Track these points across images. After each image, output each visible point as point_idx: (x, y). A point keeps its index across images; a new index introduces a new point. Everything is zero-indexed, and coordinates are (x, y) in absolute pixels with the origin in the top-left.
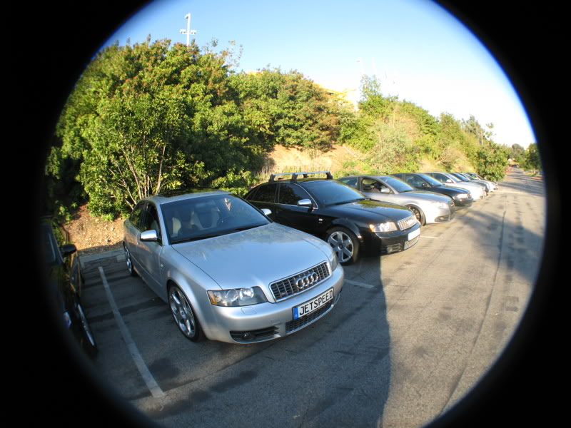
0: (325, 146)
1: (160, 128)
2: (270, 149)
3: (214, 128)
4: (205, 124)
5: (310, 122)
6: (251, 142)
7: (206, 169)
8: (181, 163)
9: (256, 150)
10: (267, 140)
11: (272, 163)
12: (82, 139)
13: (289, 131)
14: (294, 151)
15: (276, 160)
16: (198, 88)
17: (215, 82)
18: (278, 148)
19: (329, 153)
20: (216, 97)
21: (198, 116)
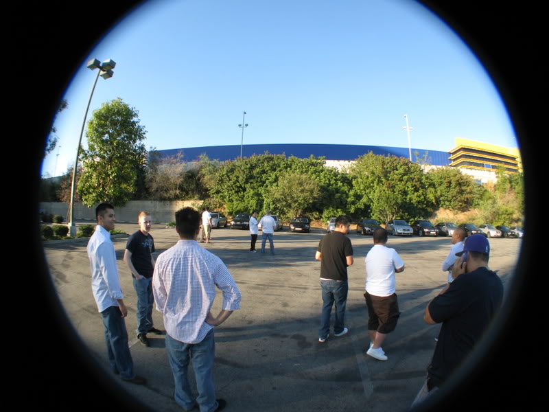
0: (463, 209)
1: (396, 203)
2: (438, 209)
3: (414, 201)
4: (411, 199)
5: (454, 198)
6: (427, 206)
7: (408, 215)
8: (401, 213)
9: (429, 210)
10: (436, 205)
11: (436, 215)
12: (369, 199)
13: (446, 202)
14: (448, 211)
15: (438, 214)
16: (409, 184)
17: (416, 182)
18: (441, 209)
19: (465, 213)
20: (416, 187)
21: (409, 196)
